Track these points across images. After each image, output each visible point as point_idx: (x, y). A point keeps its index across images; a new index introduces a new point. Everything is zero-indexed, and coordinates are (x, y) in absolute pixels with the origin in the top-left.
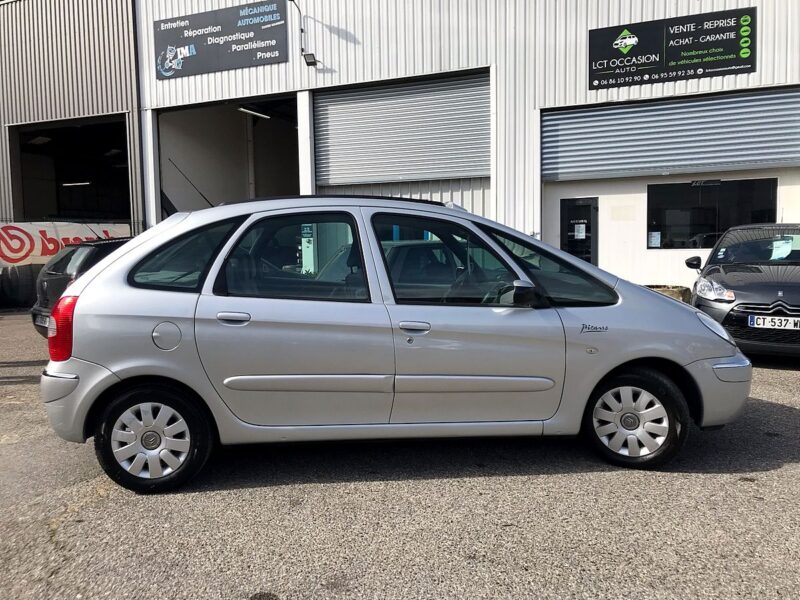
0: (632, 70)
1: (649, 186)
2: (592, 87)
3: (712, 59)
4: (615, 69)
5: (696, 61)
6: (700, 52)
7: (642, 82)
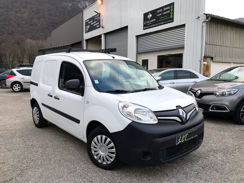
0: (151, 23)
1: (158, 56)
2: (144, 29)
3: (165, 19)
4: (148, 24)
5: (162, 20)
6: (163, 17)
7: (152, 27)
